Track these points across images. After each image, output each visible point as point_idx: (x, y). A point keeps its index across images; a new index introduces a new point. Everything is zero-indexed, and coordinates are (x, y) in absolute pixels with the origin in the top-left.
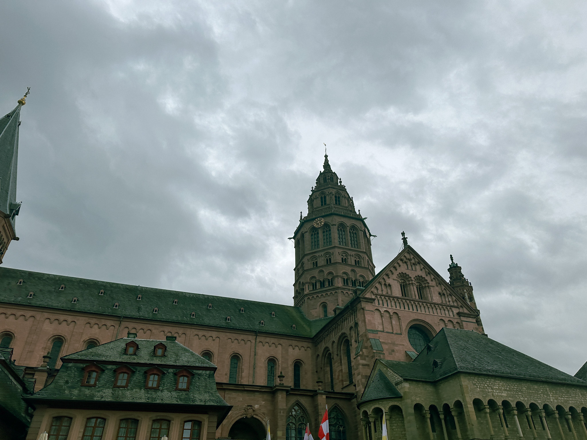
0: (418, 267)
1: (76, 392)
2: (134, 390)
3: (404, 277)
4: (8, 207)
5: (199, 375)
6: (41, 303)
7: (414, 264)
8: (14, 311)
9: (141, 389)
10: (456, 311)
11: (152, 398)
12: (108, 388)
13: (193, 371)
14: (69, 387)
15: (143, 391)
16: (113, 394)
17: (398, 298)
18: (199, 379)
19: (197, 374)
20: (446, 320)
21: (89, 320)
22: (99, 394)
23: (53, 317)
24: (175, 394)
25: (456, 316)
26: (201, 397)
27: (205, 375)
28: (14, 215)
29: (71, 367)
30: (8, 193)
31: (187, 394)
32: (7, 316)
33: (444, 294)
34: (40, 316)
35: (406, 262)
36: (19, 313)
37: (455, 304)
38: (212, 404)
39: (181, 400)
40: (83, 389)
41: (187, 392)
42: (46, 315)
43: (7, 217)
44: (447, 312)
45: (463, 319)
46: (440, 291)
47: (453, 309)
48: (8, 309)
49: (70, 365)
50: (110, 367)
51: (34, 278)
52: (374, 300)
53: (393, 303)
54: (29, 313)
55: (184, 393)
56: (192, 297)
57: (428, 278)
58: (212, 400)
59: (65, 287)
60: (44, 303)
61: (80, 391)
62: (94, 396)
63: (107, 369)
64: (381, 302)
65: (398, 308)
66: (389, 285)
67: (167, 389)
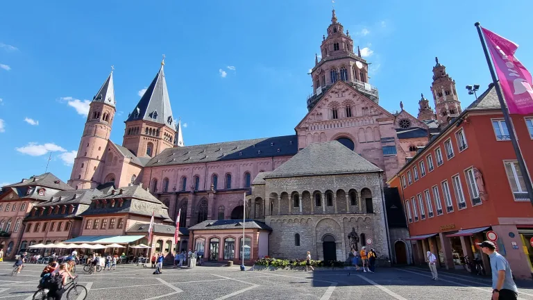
0: (347, 93)
3: (334, 104)
4: (165, 120)
7: (344, 92)
10: (375, 118)
17: (326, 121)
20: (365, 127)
25: (376, 122)
33: (367, 108)
35: (336, 93)
37: (376, 113)
42: (178, 168)
44: (368, 121)
45: (380, 123)
46: (364, 106)
47: (374, 117)
48: (165, 168)
52: (307, 128)
53: (323, 126)
54: (172, 168)
57: (354, 100)
64: (313, 128)
65: (326, 128)
66: (321, 114)
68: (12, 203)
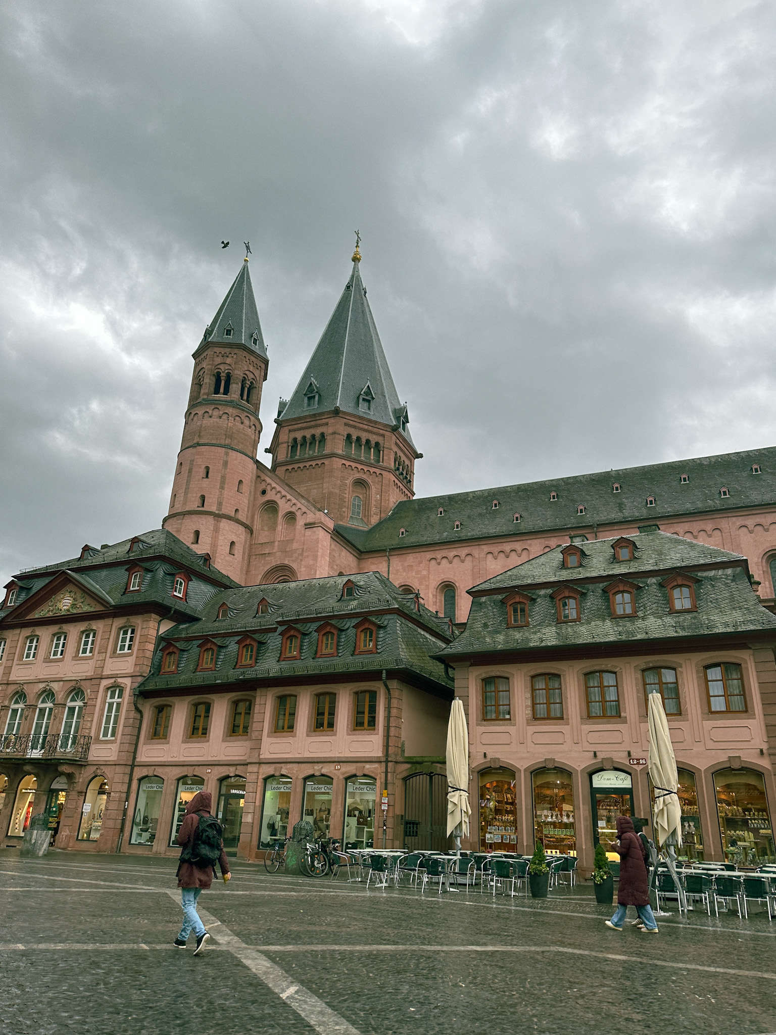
1: (501, 638)
2: (593, 623)
4: (391, 415)
5: (711, 579)
6: (472, 533)
8: (444, 553)
9: (604, 620)
11: (627, 632)
12: (550, 625)
13: (697, 575)
14: (489, 632)
15: (608, 623)
16: (558, 634)
18: (713, 586)
19: (706, 578)
21: (546, 542)
22: (536, 637)
23: (495, 549)
24: (669, 620)
26: (726, 619)
27: (723, 577)
28: (404, 423)
29: (485, 602)
30: (384, 396)
31: (695, 618)
32: (438, 561)
34: (478, 551)
36: (451, 554)
38: (752, 627)
39: (683, 629)
40: (511, 632)
41: (695, 614)
42: (486, 549)
43: (395, 429)
48: (437, 552)
49: (483, 599)
50: (542, 592)
51: (456, 502)
54: (463, 552)
55: (688, 616)
56: (715, 463)
58: (751, 622)
59: (499, 503)
60: (477, 533)
61: (507, 635)
62: (529, 640)
63: (539, 596)
67: (652, 614)
68: (74, 631)
